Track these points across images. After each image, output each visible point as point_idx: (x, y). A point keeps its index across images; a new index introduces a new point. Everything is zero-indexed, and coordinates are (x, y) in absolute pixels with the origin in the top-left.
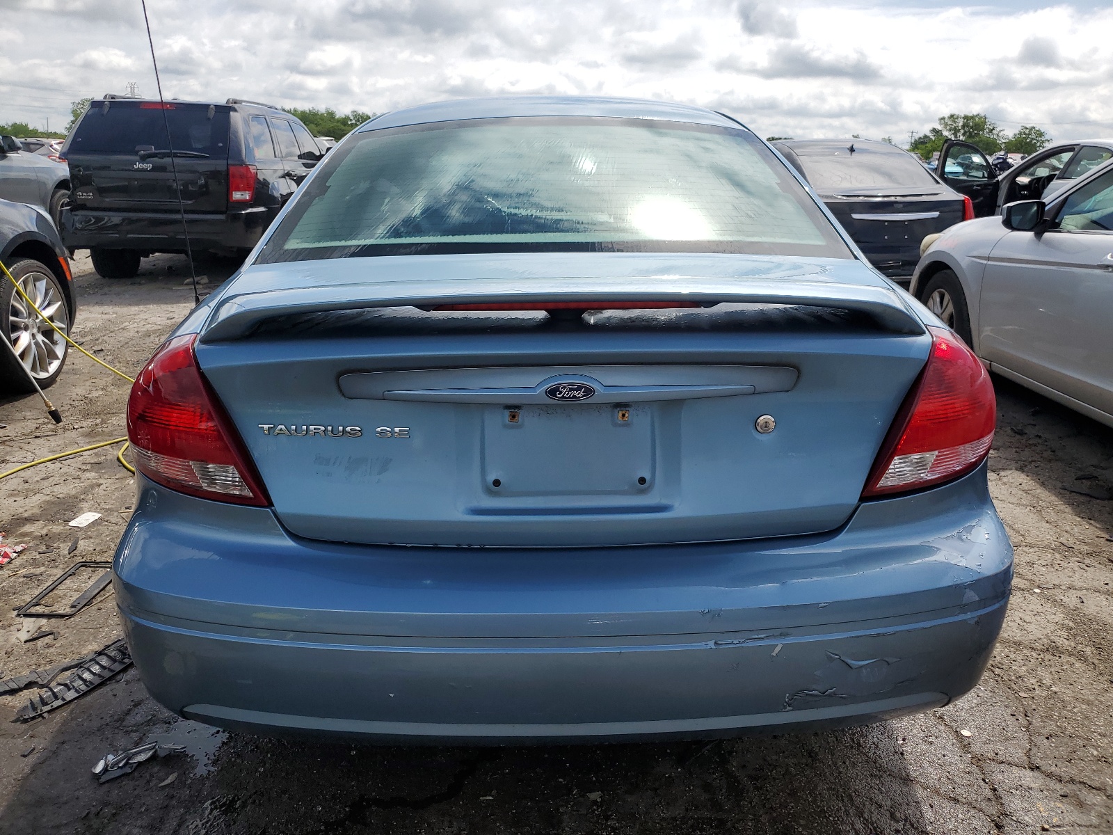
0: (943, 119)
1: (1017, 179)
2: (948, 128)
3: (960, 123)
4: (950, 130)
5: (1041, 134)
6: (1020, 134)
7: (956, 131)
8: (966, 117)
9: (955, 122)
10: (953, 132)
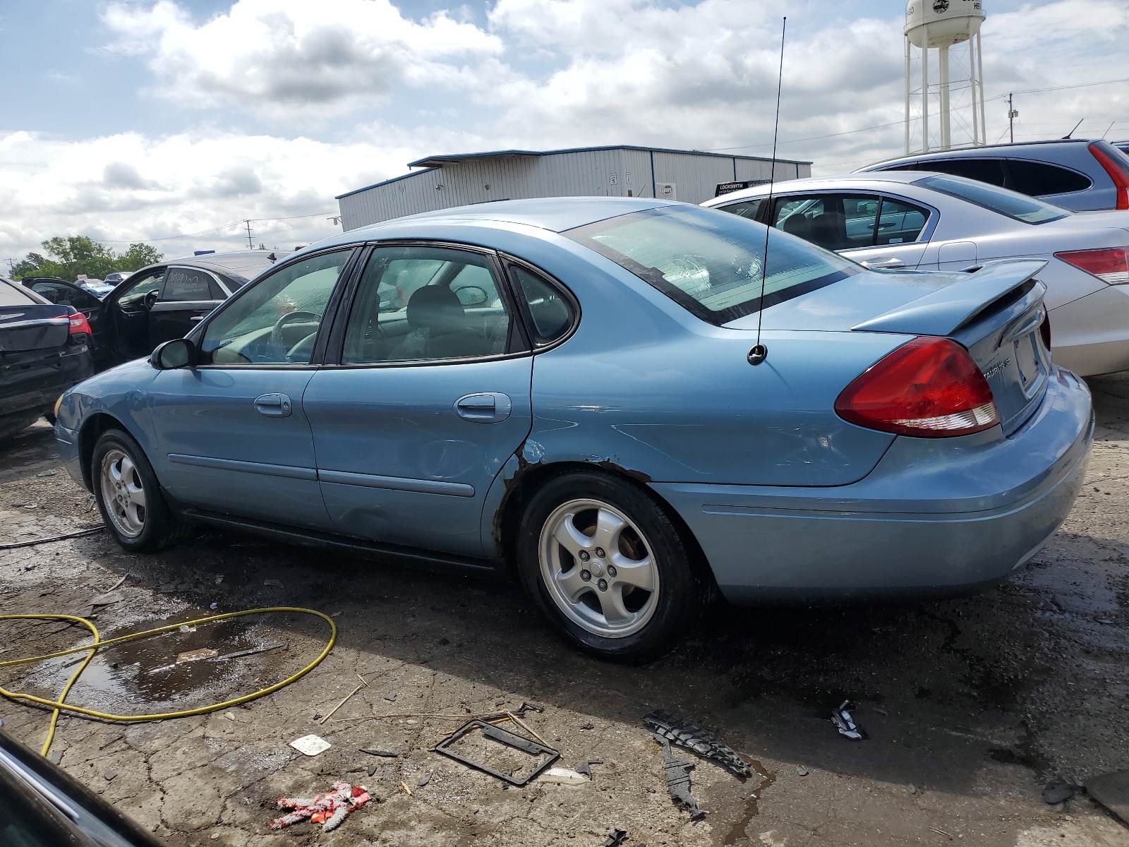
0: (46, 243)
1: (119, 302)
2: (56, 252)
3: (68, 245)
4: (58, 254)
5: (150, 250)
6: (132, 251)
7: (65, 254)
8: (71, 240)
9: (61, 246)
10: (62, 255)
